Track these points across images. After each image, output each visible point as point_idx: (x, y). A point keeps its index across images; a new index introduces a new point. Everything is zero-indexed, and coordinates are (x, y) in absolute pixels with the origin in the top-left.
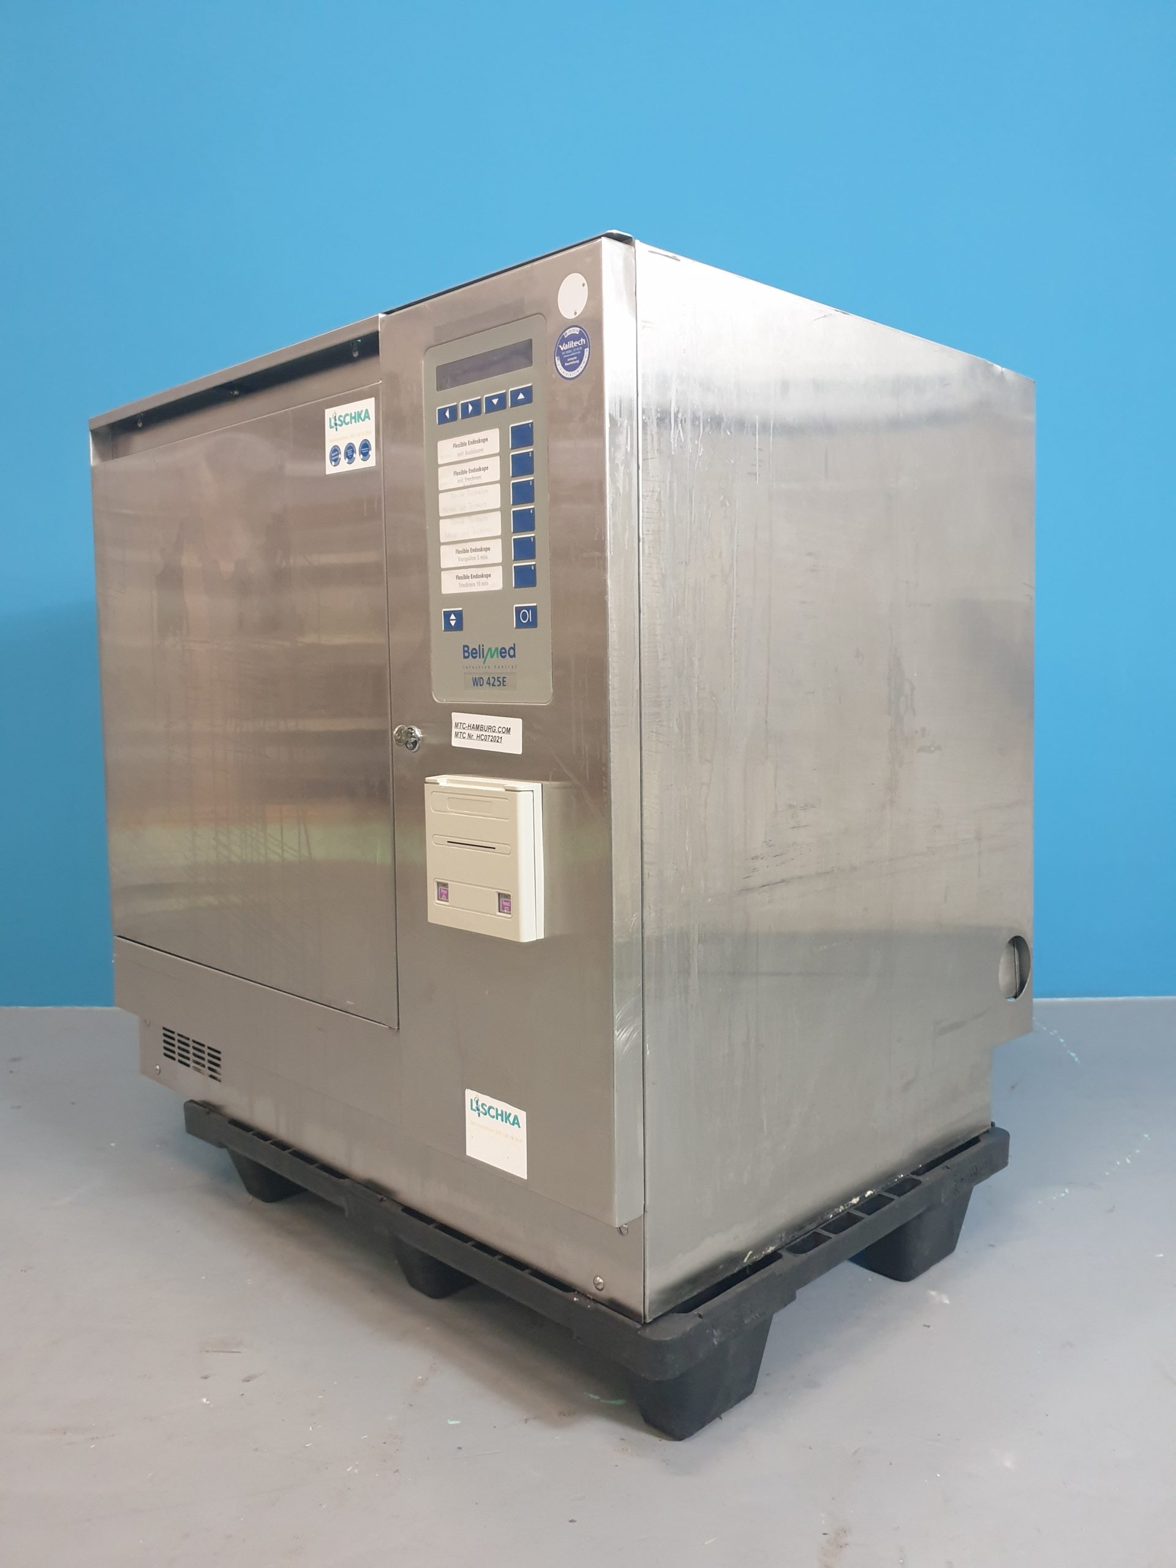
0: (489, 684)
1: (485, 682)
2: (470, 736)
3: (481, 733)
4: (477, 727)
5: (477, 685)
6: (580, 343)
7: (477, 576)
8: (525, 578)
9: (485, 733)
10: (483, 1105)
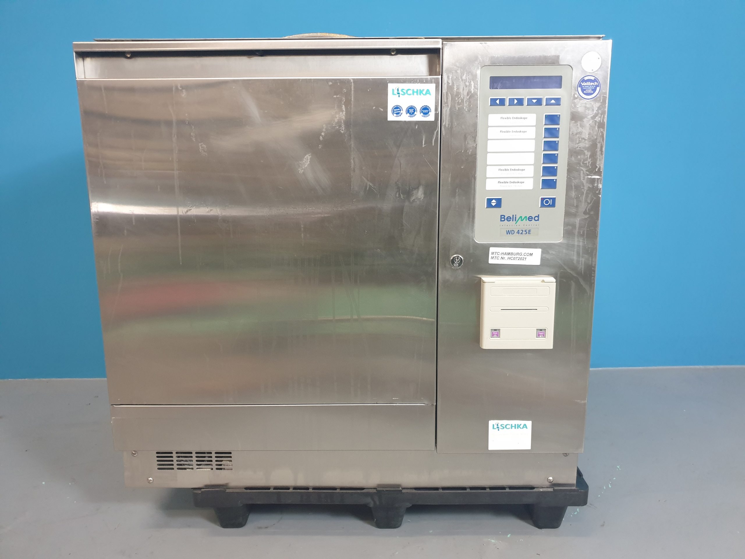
0: (519, 233)
1: (516, 232)
2: (502, 258)
3: (511, 256)
4: (509, 254)
5: (510, 234)
6: (595, 84)
7: (514, 182)
8: (549, 184)
9: (514, 256)
10: (501, 425)
